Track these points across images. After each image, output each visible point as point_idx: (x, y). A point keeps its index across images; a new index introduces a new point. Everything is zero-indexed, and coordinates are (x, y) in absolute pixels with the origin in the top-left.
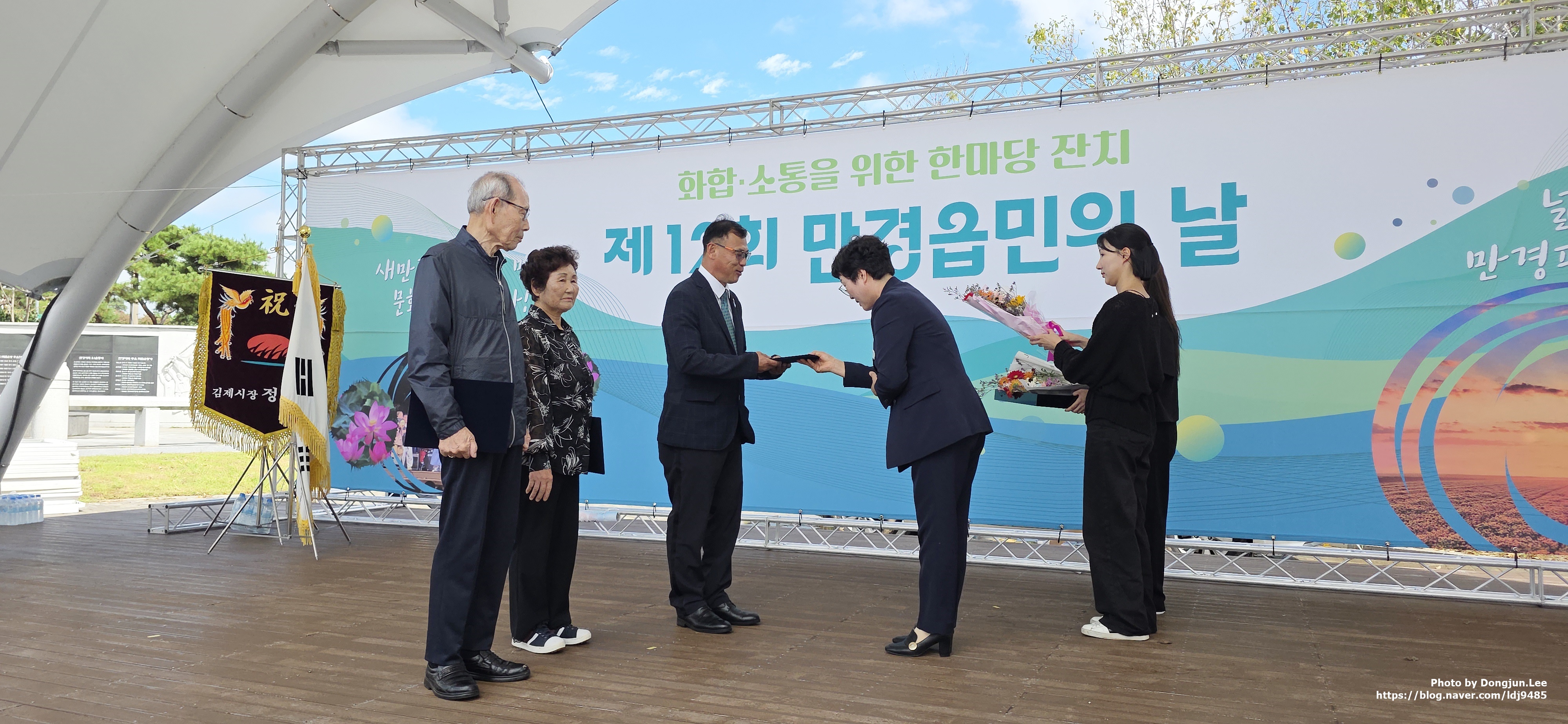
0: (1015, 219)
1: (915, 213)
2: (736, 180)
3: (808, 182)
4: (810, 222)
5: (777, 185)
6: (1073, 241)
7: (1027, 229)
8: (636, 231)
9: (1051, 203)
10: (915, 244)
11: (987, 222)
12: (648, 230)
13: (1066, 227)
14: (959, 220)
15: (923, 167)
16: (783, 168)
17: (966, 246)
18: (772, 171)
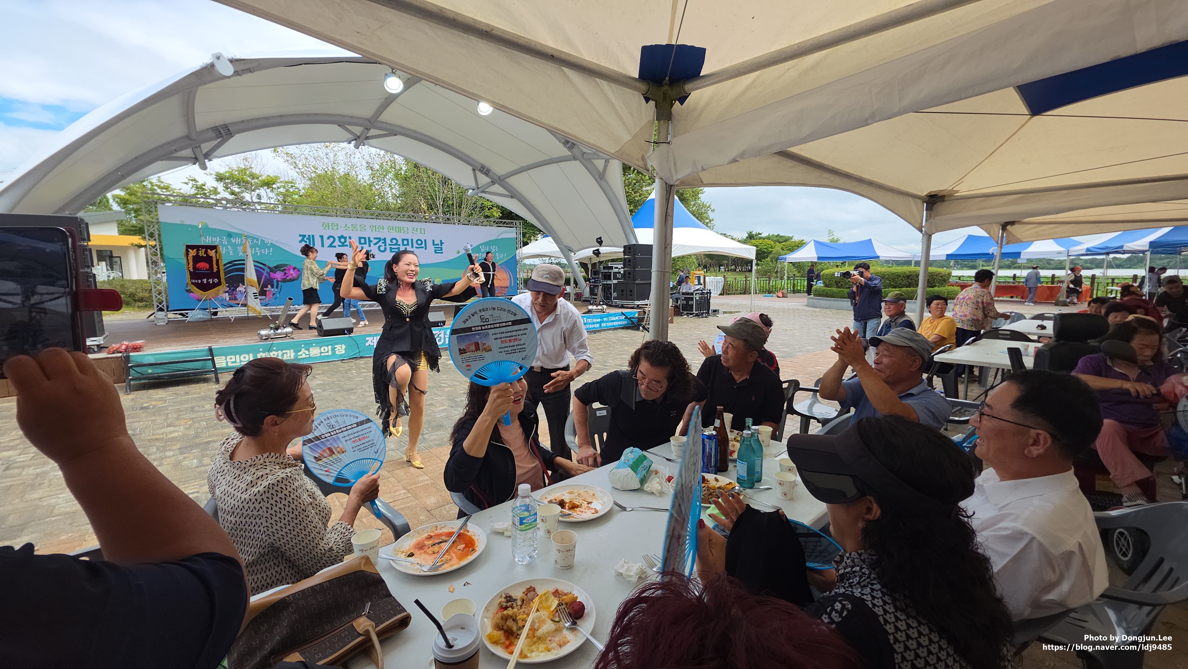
0: (405, 242)
1: (385, 239)
2: (339, 227)
3: (359, 229)
4: (360, 238)
5: (350, 229)
6: (416, 248)
7: (408, 244)
8: (309, 236)
9: (412, 240)
10: (385, 245)
11: (400, 242)
12: (313, 236)
13: (415, 245)
14: (394, 241)
15: (386, 230)
16: (352, 225)
17: (397, 247)
18: (349, 225)
